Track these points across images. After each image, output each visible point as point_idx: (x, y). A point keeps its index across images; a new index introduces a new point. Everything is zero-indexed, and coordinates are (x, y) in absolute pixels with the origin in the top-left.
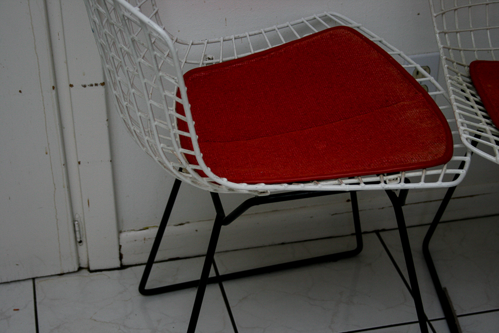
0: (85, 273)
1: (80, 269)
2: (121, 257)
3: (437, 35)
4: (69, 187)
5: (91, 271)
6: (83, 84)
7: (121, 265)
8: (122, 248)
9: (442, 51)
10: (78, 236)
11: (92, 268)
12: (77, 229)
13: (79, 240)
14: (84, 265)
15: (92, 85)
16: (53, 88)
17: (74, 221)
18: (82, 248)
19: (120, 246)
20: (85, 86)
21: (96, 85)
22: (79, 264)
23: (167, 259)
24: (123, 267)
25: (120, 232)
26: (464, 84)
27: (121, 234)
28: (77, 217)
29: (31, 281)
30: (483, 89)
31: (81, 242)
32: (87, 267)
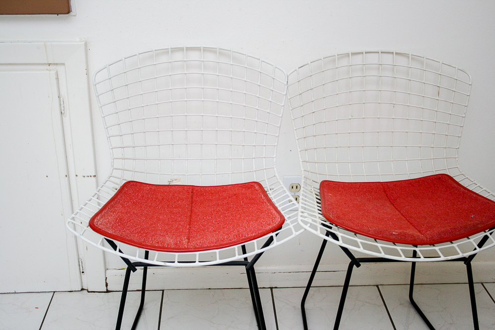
0: (85, 292)
1: (82, 289)
2: (107, 285)
3: (301, 163)
4: (75, 237)
5: (89, 292)
6: (83, 175)
7: (107, 290)
9: (303, 172)
10: (81, 269)
11: (89, 290)
12: (81, 264)
13: (82, 271)
14: (84, 288)
15: (88, 176)
16: (66, 176)
17: (79, 259)
18: (83, 276)
19: (106, 278)
20: (84, 177)
21: (91, 176)
22: (82, 287)
24: (108, 291)
25: (106, 269)
26: (314, 192)
27: (107, 271)
28: (81, 257)
29: (53, 293)
30: (324, 196)
31: (83, 272)
32: (87, 289)
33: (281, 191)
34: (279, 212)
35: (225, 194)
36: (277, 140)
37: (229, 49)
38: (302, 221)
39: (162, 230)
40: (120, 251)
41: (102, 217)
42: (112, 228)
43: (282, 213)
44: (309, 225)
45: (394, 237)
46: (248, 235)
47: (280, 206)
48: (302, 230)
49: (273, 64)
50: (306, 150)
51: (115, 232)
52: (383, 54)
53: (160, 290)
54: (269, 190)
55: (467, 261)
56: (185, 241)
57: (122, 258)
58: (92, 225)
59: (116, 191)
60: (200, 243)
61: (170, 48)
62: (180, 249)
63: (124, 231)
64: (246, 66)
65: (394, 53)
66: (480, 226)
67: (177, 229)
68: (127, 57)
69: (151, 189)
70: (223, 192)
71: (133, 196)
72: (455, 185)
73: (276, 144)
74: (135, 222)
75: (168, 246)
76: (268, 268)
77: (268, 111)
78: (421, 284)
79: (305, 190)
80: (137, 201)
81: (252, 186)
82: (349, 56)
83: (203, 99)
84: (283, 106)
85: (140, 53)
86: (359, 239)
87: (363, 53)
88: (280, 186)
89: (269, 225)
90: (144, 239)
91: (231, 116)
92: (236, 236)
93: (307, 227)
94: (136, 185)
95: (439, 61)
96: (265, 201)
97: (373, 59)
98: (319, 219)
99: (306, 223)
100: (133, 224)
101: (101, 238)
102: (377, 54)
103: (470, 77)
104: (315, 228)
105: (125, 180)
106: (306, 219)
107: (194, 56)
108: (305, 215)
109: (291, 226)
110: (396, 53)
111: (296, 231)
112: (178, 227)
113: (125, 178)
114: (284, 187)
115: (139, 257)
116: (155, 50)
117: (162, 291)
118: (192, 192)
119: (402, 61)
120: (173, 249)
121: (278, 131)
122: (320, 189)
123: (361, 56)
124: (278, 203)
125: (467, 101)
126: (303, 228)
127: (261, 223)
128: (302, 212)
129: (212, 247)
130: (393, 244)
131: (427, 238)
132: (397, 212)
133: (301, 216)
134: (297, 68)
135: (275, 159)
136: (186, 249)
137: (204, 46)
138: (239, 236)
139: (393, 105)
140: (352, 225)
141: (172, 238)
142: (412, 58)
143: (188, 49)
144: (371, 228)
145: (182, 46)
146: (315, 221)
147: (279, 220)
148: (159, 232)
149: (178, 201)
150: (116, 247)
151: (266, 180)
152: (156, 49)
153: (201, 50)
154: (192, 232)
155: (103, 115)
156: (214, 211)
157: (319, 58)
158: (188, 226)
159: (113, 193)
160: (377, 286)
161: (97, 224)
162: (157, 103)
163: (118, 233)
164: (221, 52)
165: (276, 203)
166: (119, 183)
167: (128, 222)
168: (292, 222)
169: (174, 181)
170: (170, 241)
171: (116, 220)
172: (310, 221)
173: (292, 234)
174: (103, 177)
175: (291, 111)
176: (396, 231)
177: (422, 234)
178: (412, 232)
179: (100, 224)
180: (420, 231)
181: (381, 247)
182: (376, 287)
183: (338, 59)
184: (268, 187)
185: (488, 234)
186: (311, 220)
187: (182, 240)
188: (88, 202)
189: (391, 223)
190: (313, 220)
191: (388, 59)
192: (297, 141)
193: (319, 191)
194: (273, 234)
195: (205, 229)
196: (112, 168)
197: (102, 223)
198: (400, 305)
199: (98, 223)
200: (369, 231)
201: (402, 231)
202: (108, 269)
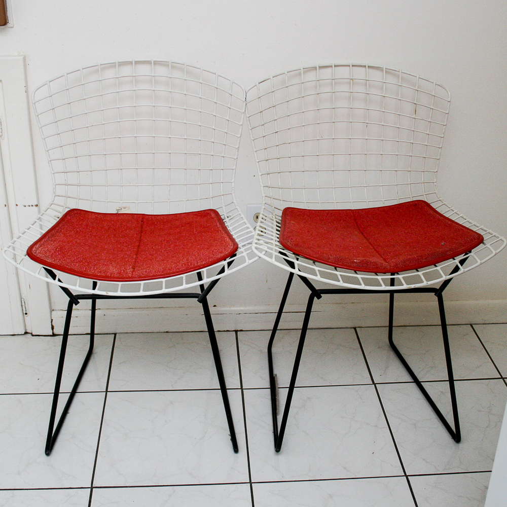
0: (29, 336)
1: (26, 333)
2: (53, 328)
3: (262, 188)
5: (33, 335)
6: (25, 205)
7: (53, 333)
8: (53, 321)
9: (264, 198)
10: (24, 310)
11: (33, 334)
12: (23, 304)
13: (25, 312)
14: (28, 331)
15: (29, 206)
16: (5, 206)
17: (21, 299)
18: (27, 318)
20: (25, 206)
21: (32, 206)
22: (26, 330)
23: (85, 333)
24: (53, 335)
25: (52, 310)
26: (275, 220)
27: (53, 312)
28: (23, 296)
30: (285, 223)
31: (26, 314)
32: (30, 332)
33: (238, 218)
34: (233, 240)
35: (177, 223)
36: (235, 164)
37: (182, 63)
38: (256, 248)
39: (105, 259)
40: (59, 280)
41: (41, 246)
42: (52, 257)
43: (237, 240)
44: (264, 252)
45: (355, 265)
46: (197, 263)
47: (235, 233)
48: (257, 258)
49: (229, 79)
50: (268, 174)
51: (54, 261)
52: (354, 68)
53: (112, 334)
54: (226, 217)
55: (438, 292)
56: (129, 270)
57: (61, 287)
58: (30, 254)
59: (58, 220)
60: (146, 271)
61: (117, 62)
62: (124, 278)
63: (65, 260)
64: (201, 81)
65: (367, 67)
66: (448, 253)
67: (123, 258)
68: (69, 72)
69: (97, 217)
70: (176, 220)
71: (77, 225)
72: (432, 212)
73: (234, 167)
74: (76, 251)
75: (111, 275)
76: (233, 308)
77: (226, 131)
78: (404, 326)
79: (264, 217)
80: (80, 230)
81: (208, 213)
82: (316, 69)
83: (154, 119)
84: (242, 125)
85: (84, 67)
86: (317, 268)
87: (332, 66)
88: (238, 213)
89: (221, 253)
90: (86, 268)
91: (185, 137)
92: (185, 264)
93: (262, 255)
94: (80, 214)
95: (415, 75)
96: (220, 229)
97: (343, 73)
98: (274, 246)
99: (261, 250)
100: (74, 253)
101: (39, 267)
102: (349, 67)
103: (449, 94)
104: (270, 256)
105: (68, 208)
106: (260, 247)
107: (144, 70)
108: (261, 242)
109: (245, 254)
110: (368, 66)
111: (250, 259)
112: (123, 256)
113: (68, 206)
114: (242, 214)
115: (79, 286)
116: (101, 65)
117: (114, 335)
118: (142, 222)
119: (376, 76)
120: (117, 278)
121: (237, 152)
122: (282, 217)
123: (330, 69)
124: (233, 231)
125: (446, 119)
126: (257, 255)
127: (213, 251)
128: (259, 240)
129: (157, 275)
130: (354, 273)
131: (391, 266)
132: (365, 241)
133: (256, 243)
135: (233, 184)
136: (129, 277)
137: (155, 60)
138: (188, 265)
140: (311, 253)
141: (116, 268)
142: (386, 72)
143: (137, 63)
144: (331, 256)
145: (131, 60)
146: (272, 249)
147: (231, 247)
148: (102, 261)
149: (126, 230)
150: (56, 276)
151: (224, 207)
152: (102, 63)
153: (151, 63)
154: (138, 262)
155: (43, 137)
156: (164, 240)
157: (283, 73)
158: (135, 256)
159: (54, 222)
160: (355, 328)
161: (35, 253)
162: (103, 123)
163: (57, 262)
164: (174, 66)
165: (231, 231)
166: (61, 211)
167: (69, 251)
168: (246, 250)
169: (123, 210)
170: (113, 270)
171: (56, 250)
172: (266, 249)
173: (245, 262)
174: (44, 205)
175: (250, 131)
176: (358, 258)
177: (386, 262)
178: (376, 259)
179: (39, 253)
180: (385, 260)
181: (341, 275)
182: (353, 330)
183: (304, 72)
184: (225, 214)
186: (266, 247)
187: (126, 270)
188: (26, 230)
190: (268, 248)
191: (360, 73)
192: (257, 163)
193: (281, 218)
194: (225, 263)
195: (153, 259)
196: (54, 195)
197: (41, 251)
198: (378, 348)
199: (37, 252)
200: (329, 259)
201: (365, 258)
202: (53, 310)
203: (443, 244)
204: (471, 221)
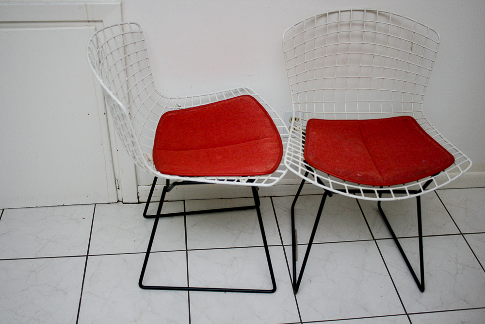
0: (120, 203)
1: (118, 201)
2: (138, 198)
3: (294, 112)
4: (112, 162)
5: (124, 203)
7: (139, 201)
10: (117, 185)
12: (117, 182)
13: (117, 187)
14: (119, 200)
16: (105, 114)
17: (115, 178)
18: (119, 191)
19: (138, 192)
24: (139, 203)
26: (302, 131)
27: (139, 187)
28: (117, 176)
29: (94, 205)
31: (119, 188)
32: (122, 200)
45: (358, 178)
50: (298, 103)
52: (368, 13)
53: (182, 200)
65: (377, 13)
66: (427, 171)
72: (417, 128)
86: (331, 180)
87: (350, 11)
95: (414, 20)
102: (363, 12)
103: (439, 36)
117: (183, 202)
125: (435, 57)
131: (384, 180)
132: (366, 152)
134: (293, 26)
139: (373, 56)
144: (341, 169)
146: (298, 163)
176: (360, 173)
177: (381, 176)
178: (374, 174)
180: (380, 173)
181: (347, 187)
185: (433, 178)
189: (358, 163)
192: (291, 86)
200: (339, 172)
201: (365, 173)
202: (139, 185)
203: (424, 161)
204: (446, 140)
